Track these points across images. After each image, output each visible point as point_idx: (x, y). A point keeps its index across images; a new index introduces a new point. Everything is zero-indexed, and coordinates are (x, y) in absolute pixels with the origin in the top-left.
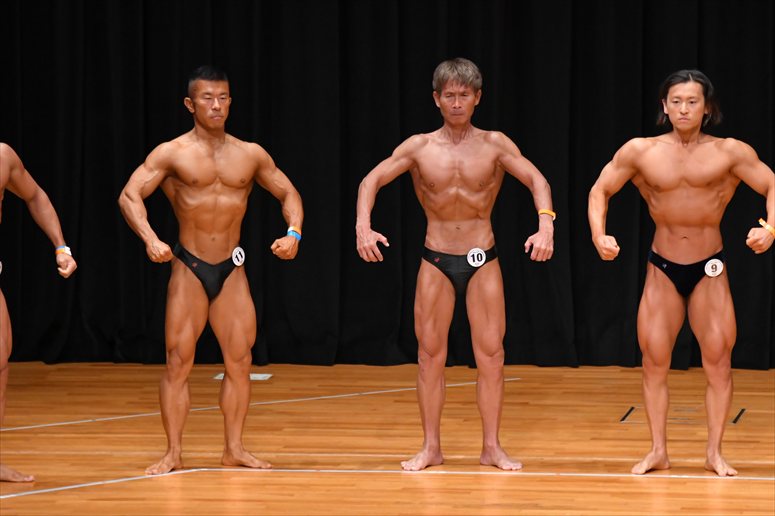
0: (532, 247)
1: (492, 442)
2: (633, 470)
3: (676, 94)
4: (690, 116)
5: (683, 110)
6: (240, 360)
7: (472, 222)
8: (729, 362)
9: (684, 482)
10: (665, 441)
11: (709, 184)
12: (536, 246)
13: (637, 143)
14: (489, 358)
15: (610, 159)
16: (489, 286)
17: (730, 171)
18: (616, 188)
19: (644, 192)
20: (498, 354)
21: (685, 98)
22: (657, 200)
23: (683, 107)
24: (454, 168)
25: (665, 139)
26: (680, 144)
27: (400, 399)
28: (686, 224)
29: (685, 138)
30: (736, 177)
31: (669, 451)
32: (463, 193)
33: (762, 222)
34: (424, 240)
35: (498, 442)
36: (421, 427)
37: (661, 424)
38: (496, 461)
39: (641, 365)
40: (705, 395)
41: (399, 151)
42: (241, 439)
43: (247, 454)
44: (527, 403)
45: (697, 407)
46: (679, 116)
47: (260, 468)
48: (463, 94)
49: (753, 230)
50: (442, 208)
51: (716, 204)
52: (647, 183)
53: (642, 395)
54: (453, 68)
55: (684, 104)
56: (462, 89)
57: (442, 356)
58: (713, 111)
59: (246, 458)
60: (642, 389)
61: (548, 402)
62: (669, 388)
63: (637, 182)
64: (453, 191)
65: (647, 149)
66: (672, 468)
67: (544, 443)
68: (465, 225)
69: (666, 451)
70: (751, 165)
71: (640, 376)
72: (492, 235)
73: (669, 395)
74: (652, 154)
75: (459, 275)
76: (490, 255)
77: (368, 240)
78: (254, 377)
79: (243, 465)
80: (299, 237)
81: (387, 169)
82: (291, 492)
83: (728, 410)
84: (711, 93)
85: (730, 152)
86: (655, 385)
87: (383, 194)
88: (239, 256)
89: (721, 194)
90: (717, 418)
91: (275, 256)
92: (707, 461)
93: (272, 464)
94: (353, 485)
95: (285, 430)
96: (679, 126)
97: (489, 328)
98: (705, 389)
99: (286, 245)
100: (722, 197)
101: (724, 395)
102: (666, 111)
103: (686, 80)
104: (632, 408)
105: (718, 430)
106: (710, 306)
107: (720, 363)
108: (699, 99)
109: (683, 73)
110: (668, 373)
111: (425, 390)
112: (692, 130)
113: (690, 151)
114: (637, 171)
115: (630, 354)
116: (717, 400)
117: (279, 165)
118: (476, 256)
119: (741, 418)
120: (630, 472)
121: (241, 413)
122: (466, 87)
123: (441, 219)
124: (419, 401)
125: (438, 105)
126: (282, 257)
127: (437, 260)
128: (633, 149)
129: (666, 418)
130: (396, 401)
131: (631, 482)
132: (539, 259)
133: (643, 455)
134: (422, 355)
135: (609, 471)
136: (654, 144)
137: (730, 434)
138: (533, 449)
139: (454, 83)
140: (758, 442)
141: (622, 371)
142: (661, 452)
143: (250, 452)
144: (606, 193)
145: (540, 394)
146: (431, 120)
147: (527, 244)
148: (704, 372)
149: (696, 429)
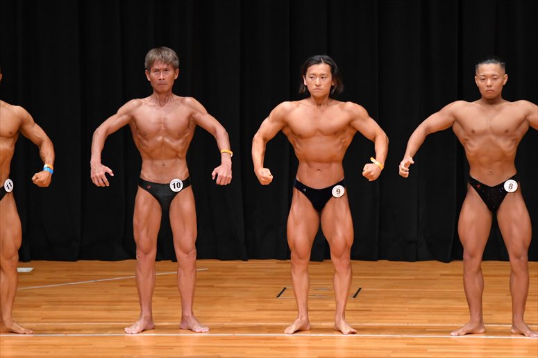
0: (217, 175)
1: (188, 313)
2: (286, 331)
3: (312, 72)
4: (322, 87)
5: (318, 83)
6: (10, 258)
7: (174, 160)
8: (349, 256)
9: (320, 339)
10: (307, 310)
11: (336, 133)
12: (220, 174)
13: (286, 105)
14: (186, 255)
15: (268, 115)
16: (185, 204)
17: (349, 124)
18: (271, 136)
19: (291, 139)
20: (192, 252)
21: (319, 75)
22: (300, 144)
23: (317, 81)
24: (160, 123)
25: (304, 102)
26: (316, 106)
27: (123, 284)
28: (319, 161)
29: (319, 102)
30: (354, 128)
31: (310, 318)
32: (167, 140)
33: (372, 159)
34: (139, 173)
35: (192, 313)
36: (139, 304)
37: (304, 299)
38: (191, 326)
39: (290, 259)
40: (333, 279)
41: (121, 110)
42: (11, 313)
43: (15, 324)
44: (212, 286)
45: (329, 287)
46: (314, 87)
47: (25, 334)
48: (166, 70)
49: (367, 165)
50: (152, 151)
51: (340, 148)
52: (293, 132)
53: (291, 279)
54: (159, 52)
55: (318, 79)
56: (165, 67)
57: (153, 253)
58: (338, 83)
59: (15, 327)
60: (291, 275)
61: (226, 285)
62: (309, 274)
63: (286, 132)
64: (160, 139)
65: (292, 109)
66: (312, 330)
67: (224, 314)
68: (168, 163)
69: (308, 318)
70: (364, 120)
71: (289, 266)
72: (187, 170)
73: (309, 280)
74: (296, 113)
75: (164, 197)
76: (186, 183)
77: (99, 171)
78: (20, 270)
79: (12, 332)
80: (52, 171)
81: (113, 122)
82: (47, 350)
83: (349, 289)
84: (336, 71)
85: (350, 111)
86: (300, 273)
87: (110, 139)
88: (9, 185)
89: (343, 140)
90: (341, 294)
91: (35, 185)
92: (336, 325)
93: (33, 330)
94: (91, 345)
95: (43, 307)
96: (315, 94)
97: (185, 234)
98: (334, 274)
99: (43, 177)
100: (345, 142)
101: (346, 278)
102: (305, 84)
103: (319, 62)
104: (285, 288)
105: (342, 303)
106: (335, 218)
107: (343, 257)
108: (328, 75)
109: (317, 57)
110: (309, 264)
111: (141, 278)
112: (323, 97)
113: (323, 111)
114: (285, 124)
115: (282, 252)
116: (342, 282)
117: (37, 121)
118: (176, 184)
119: (359, 294)
120: (283, 333)
121: (12, 294)
122: (168, 65)
123: (151, 158)
124: (137, 286)
125: (149, 79)
126: (40, 185)
127: (149, 187)
128: (283, 109)
129: (307, 295)
130: (121, 286)
131: (283, 339)
132: (222, 184)
133: (293, 321)
134: (139, 254)
135: (269, 332)
136: (298, 106)
137: (350, 306)
138: (217, 317)
139: (159, 62)
140: (370, 311)
141: (278, 263)
142: (304, 318)
143: (17, 323)
144: (265, 139)
145: (221, 279)
146: (144, 90)
147: (214, 174)
148: (332, 263)
149: (327, 302)
